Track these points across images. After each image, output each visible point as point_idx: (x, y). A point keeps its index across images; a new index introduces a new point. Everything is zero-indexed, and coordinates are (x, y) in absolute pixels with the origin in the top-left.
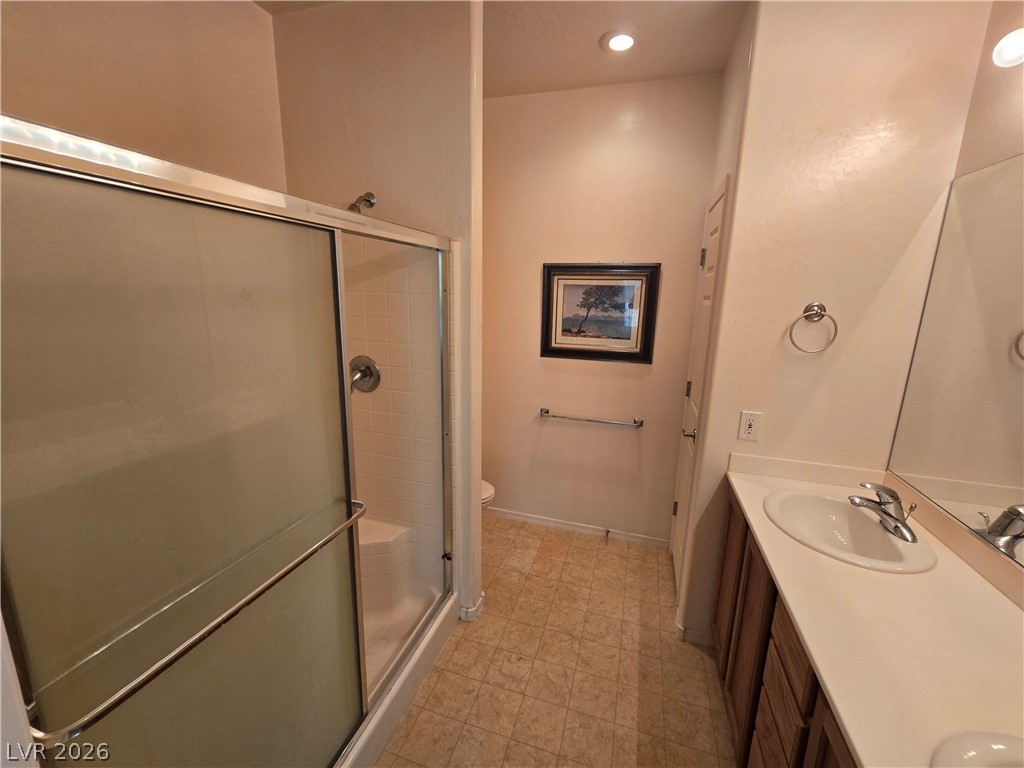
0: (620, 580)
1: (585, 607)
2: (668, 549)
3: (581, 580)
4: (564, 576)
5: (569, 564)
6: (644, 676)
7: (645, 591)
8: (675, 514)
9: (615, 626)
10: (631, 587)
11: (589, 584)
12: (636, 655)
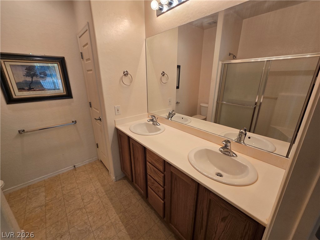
0: (87, 178)
1: (80, 196)
2: (98, 160)
3: (73, 188)
4: (64, 192)
5: (64, 187)
6: (111, 199)
7: (98, 176)
8: (98, 147)
9: (94, 193)
10: (93, 178)
11: (77, 187)
12: (106, 196)
